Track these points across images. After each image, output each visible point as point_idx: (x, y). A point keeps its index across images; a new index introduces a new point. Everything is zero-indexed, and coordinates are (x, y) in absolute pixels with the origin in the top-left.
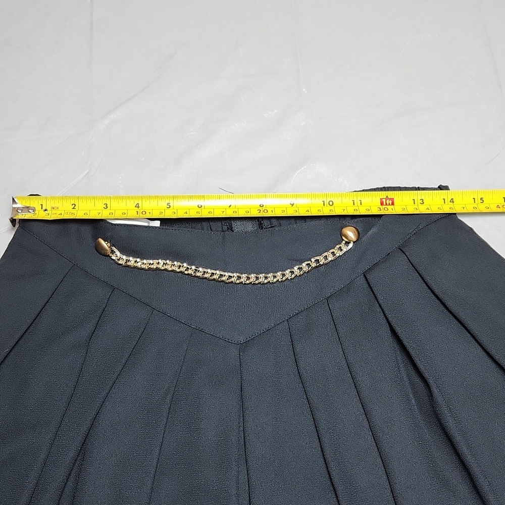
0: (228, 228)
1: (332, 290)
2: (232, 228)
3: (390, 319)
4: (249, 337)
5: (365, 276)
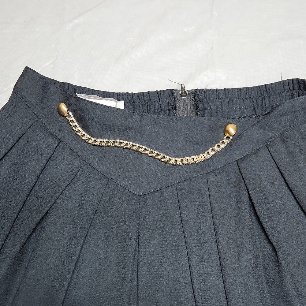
0: (173, 107)
1: (212, 168)
2: (175, 108)
3: (252, 198)
4: (147, 192)
5: (237, 162)
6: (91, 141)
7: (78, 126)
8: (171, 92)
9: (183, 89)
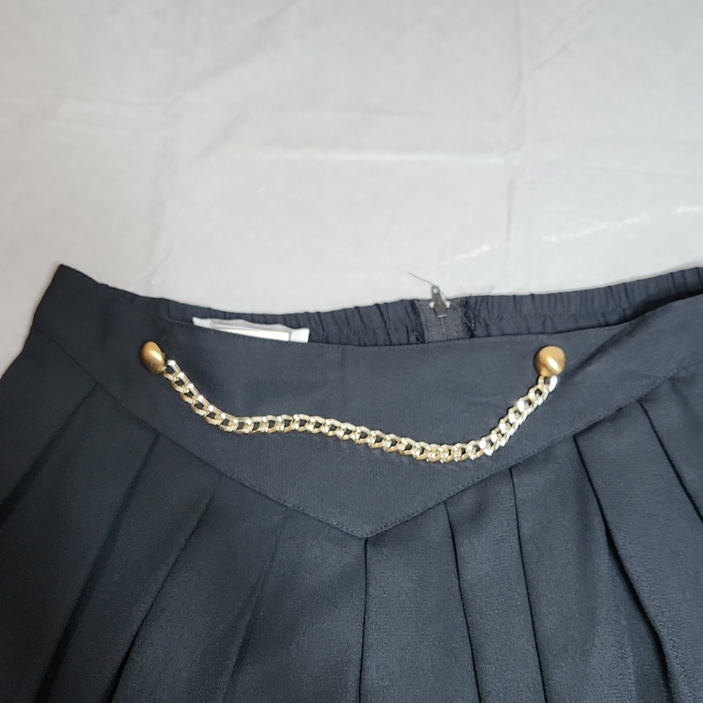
0: (417, 339)
4: (382, 528)
6: (232, 428)
7: (195, 392)
8: (413, 306)
9: (437, 296)
